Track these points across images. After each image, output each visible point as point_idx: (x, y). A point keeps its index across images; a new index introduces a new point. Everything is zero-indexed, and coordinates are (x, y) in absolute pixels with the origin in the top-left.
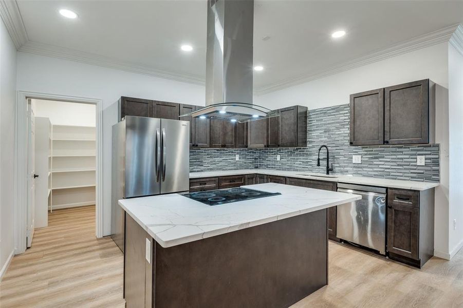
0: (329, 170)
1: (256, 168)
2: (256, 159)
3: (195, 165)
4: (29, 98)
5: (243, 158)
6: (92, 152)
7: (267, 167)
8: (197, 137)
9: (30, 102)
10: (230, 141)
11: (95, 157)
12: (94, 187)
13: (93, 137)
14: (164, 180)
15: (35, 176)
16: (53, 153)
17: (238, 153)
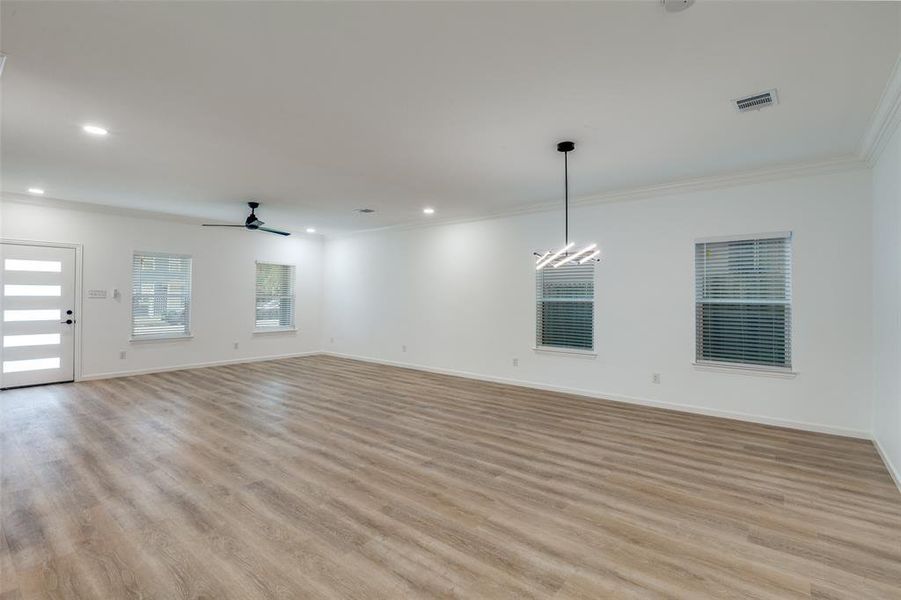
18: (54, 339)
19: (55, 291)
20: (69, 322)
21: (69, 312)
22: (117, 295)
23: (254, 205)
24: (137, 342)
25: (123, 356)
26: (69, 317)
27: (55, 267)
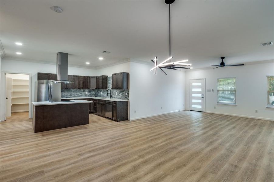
0: (111, 97)
1: (96, 97)
2: (95, 93)
3: (68, 95)
4: (6, 73)
5: (90, 93)
6: (28, 90)
7: (99, 96)
8: (67, 86)
9: (6, 75)
10: (82, 86)
11: (28, 92)
12: (28, 104)
13: (28, 84)
14: (51, 99)
15: (7, 98)
16: (13, 90)
17: (87, 91)
18: (200, 101)
19: (200, 90)
20: (203, 97)
21: (203, 95)
22: (213, 91)
23: (223, 58)
24: (219, 104)
25: (215, 108)
26: (203, 96)
27: (200, 84)
